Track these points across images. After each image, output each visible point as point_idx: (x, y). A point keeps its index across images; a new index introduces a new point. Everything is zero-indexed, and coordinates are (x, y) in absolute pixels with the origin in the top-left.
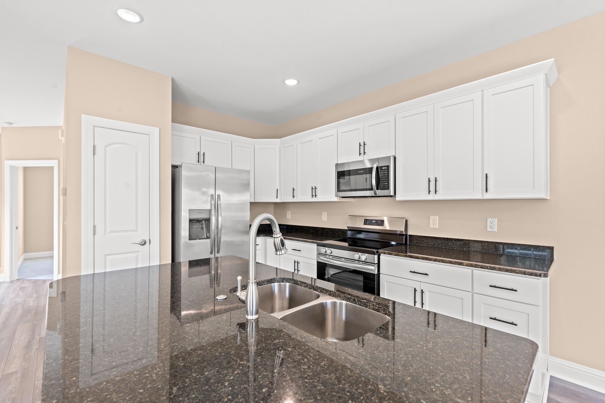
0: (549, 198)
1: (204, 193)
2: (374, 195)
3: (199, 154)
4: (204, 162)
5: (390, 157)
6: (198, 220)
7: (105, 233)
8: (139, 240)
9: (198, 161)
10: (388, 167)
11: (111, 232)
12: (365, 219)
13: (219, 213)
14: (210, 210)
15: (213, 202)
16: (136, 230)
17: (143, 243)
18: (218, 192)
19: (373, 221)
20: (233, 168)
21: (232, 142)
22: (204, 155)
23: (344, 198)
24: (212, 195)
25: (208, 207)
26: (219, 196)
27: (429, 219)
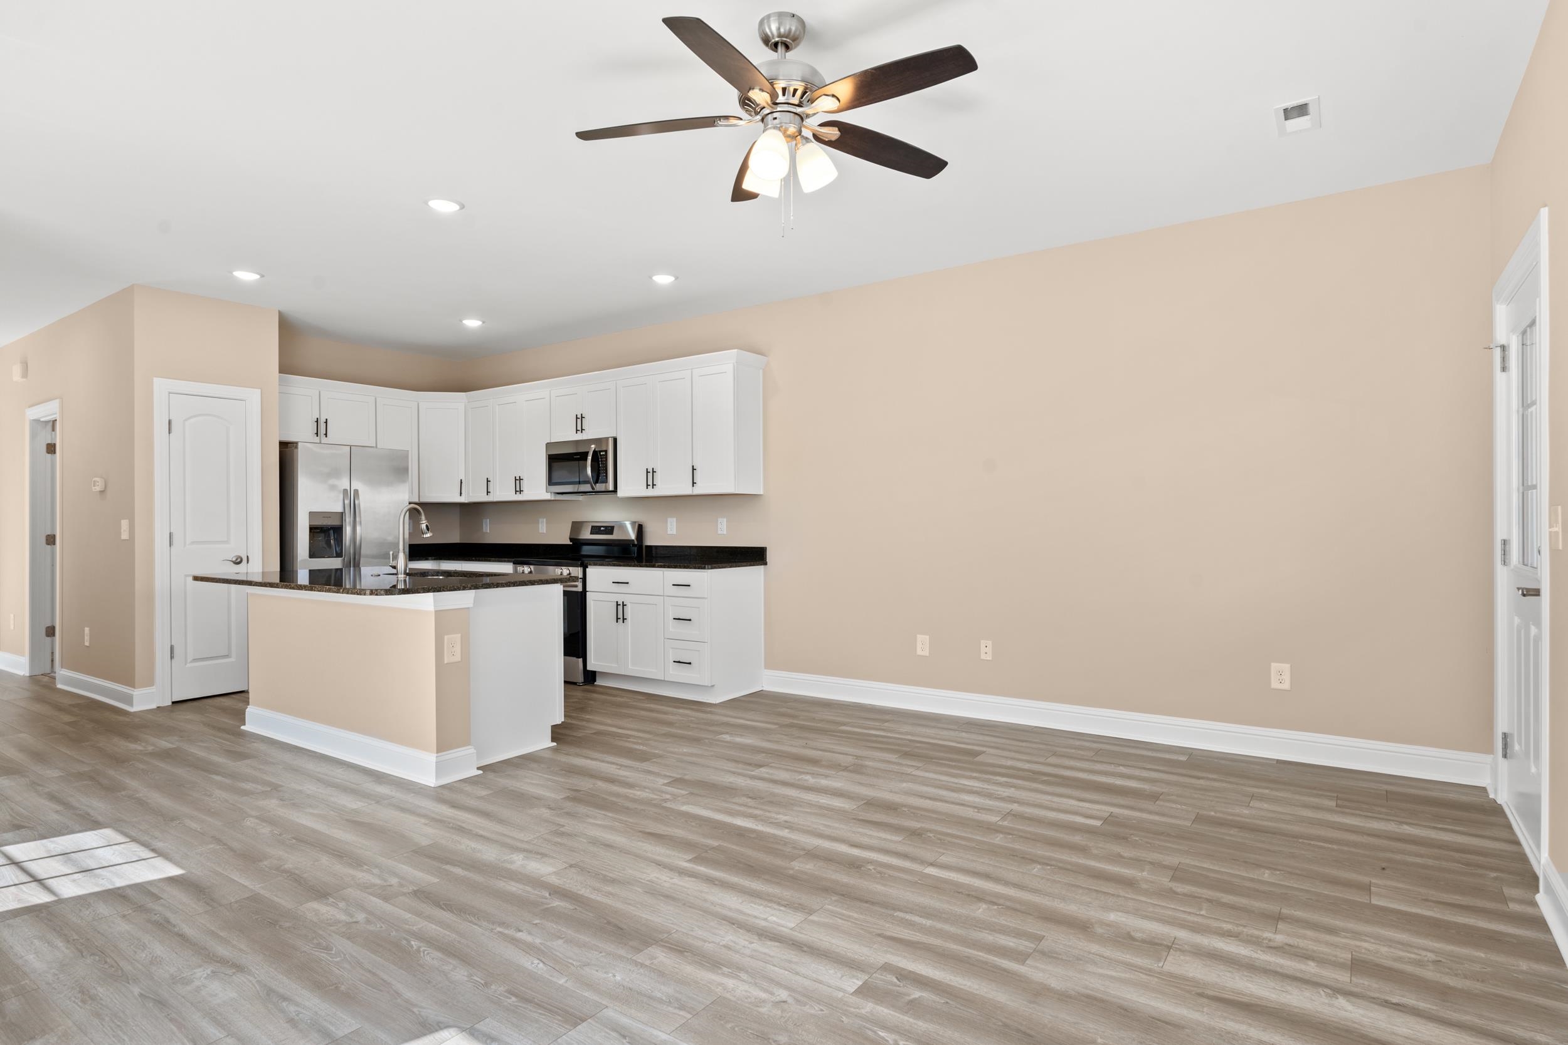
0: (762, 493)
1: (333, 488)
2: (591, 490)
3: (317, 421)
4: (326, 434)
5: (607, 439)
6: (322, 528)
7: (185, 546)
8: (232, 557)
9: (317, 434)
10: (606, 451)
11: (193, 543)
12: (592, 527)
13: (358, 519)
14: (342, 514)
15: (347, 502)
16: (227, 542)
17: (239, 560)
18: (356, 485)
19: (602, 528)
20: (378, 447)
21: (376, 399)
22: (326, 422)
23: (560, 495)
24: (345, 491)
25: (340, 509)
26: (356, 491)
27: (667, 522)
